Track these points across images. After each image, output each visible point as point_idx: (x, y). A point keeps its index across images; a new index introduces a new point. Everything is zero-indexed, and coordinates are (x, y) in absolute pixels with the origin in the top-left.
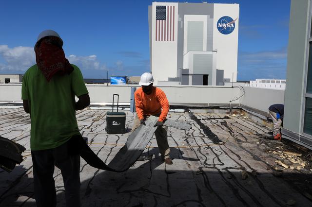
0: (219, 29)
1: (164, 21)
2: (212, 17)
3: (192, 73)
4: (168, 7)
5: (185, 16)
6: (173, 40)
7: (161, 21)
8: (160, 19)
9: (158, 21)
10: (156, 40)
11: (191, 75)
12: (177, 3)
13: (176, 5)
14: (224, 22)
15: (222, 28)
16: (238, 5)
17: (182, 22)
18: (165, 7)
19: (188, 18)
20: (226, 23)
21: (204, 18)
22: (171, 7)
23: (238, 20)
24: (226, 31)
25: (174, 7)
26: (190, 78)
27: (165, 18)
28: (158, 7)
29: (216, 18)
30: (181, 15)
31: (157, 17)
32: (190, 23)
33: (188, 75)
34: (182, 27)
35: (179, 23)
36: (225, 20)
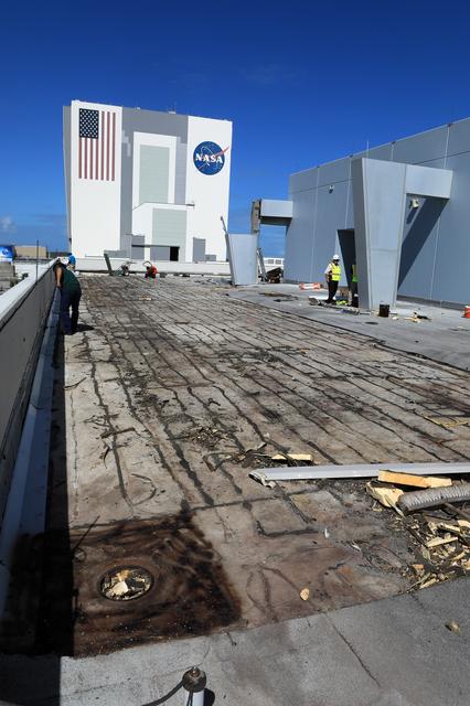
0: (198, 164)
1: (94, 140)
2: (184, 140)
3: (150, 243)
4: (103, 113)
5: (136, 134)
6: (113, 179)
7: (89, 140)
8: (87, 137)
9: (83, 139)
10: (80, 177)
11: (149, 246)
12: (121, 108)
13: (118, 110)
14: (205, 152)
15: (203, 162)
16: (231, 123)
17: (129, 146)
18: (96, 113)
19: (141, 138)
20: (210, 154)
21: (170, 142)
22: (109, 114)
23: (230, 150)
24: (209, 169)
25: (114, 114)
26: (147, 251)
27: (97, 134)
28: (82, 111)
29: (192, 145)
30: (128, 132)
31: (80, 132)
32: (143, 147)
33: (143, 246)
34: (129, 154)
35: (124, 146)
36: (208, 148)
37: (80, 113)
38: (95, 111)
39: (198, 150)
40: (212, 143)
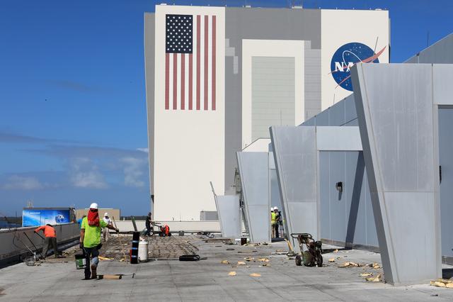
0: (338, 76)
1: (187, 55)
2: (316, 44)
4: (199, 17)
5: (245, 42)
6: (214, 108)
7: (179, 55)
8: (177, 52)
9: (171, 55)
10: (167, 107)
12: (223, 8)
13: (220, 12)
14: (348, 59)
16: (387, 12)
18: (189, 18)
19: (253, 48)
21: (294, 49)
22: (206, 18)
23: (386, 51)
25: (214, 18)
27: (191, 47)
28: (170, 19)
29: (328, 52)
30: (235, 42)
31: (167, 46)
32: (256, 60)
34: (236, 71)
35: (229, 61)
36: (354, 52)
37: (167, 21)
38: (188, 16)
39: (337, 57)
40: (358, 45)
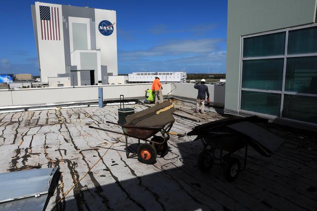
0: (101, 31)
1: (49, 21)
2: (93, 19)
3: (80, 69)
4: (52, 8)
5: (69, 17)
6: (60, 40)
7: (46, 21)
8: (44, 19)
9: (43, 20)
10: (43, 39)
11: (79, 71)
13: (60, 6)
14: (104, 25)
15: (103, 30)
16: (115, 11)
17: (66, 23)
18: (48, 8)
19: (72, 20)
20: (106, 26)
21: (86, 21)
22: (55, 8)
23: (115, 24)
24: (107, 33)
25: (58, 8)
26: (79, 73)
27: (50, 18)
28: (41, 7)
29: (97, 22)
30: (66, 16)
31: (41, 17)
32: (73, 24)
33: (77, 71)
34: (67, 27)
35: (64, 24)
36: (105, 23)
37: (40, 8)
38: (48, 7)
39: (100, 24)
40: (107, 21)
